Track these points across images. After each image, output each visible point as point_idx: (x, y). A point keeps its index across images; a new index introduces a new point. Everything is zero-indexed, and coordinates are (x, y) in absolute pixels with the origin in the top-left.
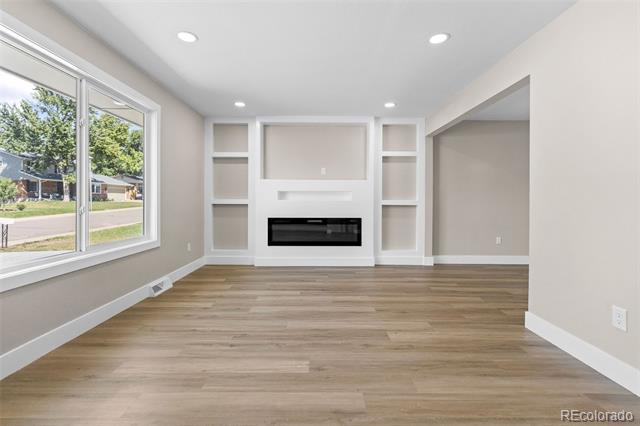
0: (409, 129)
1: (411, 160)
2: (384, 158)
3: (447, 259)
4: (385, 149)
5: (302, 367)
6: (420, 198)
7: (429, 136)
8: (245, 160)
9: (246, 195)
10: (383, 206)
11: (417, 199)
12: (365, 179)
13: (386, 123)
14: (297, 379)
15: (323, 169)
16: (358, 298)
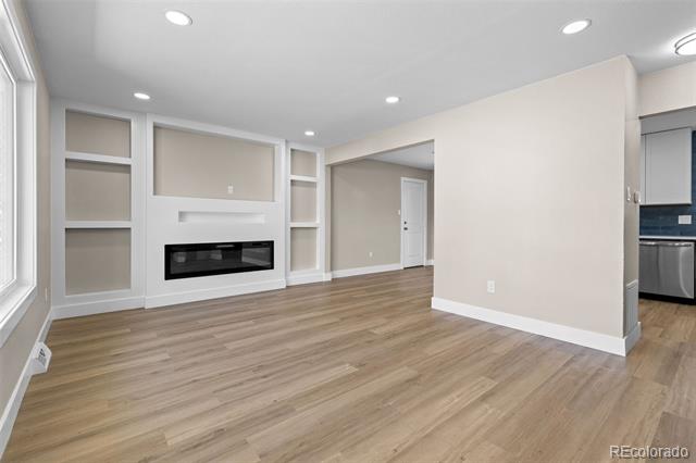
0: (310, 156)
1: (312, 185)
2: (292, 181)
3: (341, 273)
4: (292, 173)
5: (348, 369)
6: (320, 220)
7: (327, 166)
8: (127, 168)
9: (128, 216)
10: (292, 228)
11: (318, 222)
12: (273, 201)
13: (294, 147)
14: (347, 380)
15: (230, 188)
16: (312, 315)
